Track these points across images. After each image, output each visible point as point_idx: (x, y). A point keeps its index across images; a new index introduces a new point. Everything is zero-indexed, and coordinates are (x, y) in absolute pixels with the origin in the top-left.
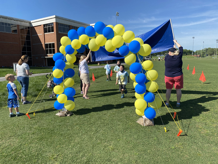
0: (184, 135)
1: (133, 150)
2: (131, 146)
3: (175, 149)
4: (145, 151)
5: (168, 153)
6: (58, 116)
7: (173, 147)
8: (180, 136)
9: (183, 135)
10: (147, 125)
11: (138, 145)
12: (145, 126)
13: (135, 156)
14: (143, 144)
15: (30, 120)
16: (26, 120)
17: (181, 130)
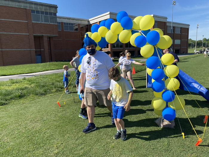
0: (205, 146)
1: (132, 152)
2: (133, 147)
8: (199, 145)
9: (203, 146)
11: (141, 148)
12: (162, 127)
14: (147, 148)
15: (60, 108)
16: (57, 108)
17: (200, 140)
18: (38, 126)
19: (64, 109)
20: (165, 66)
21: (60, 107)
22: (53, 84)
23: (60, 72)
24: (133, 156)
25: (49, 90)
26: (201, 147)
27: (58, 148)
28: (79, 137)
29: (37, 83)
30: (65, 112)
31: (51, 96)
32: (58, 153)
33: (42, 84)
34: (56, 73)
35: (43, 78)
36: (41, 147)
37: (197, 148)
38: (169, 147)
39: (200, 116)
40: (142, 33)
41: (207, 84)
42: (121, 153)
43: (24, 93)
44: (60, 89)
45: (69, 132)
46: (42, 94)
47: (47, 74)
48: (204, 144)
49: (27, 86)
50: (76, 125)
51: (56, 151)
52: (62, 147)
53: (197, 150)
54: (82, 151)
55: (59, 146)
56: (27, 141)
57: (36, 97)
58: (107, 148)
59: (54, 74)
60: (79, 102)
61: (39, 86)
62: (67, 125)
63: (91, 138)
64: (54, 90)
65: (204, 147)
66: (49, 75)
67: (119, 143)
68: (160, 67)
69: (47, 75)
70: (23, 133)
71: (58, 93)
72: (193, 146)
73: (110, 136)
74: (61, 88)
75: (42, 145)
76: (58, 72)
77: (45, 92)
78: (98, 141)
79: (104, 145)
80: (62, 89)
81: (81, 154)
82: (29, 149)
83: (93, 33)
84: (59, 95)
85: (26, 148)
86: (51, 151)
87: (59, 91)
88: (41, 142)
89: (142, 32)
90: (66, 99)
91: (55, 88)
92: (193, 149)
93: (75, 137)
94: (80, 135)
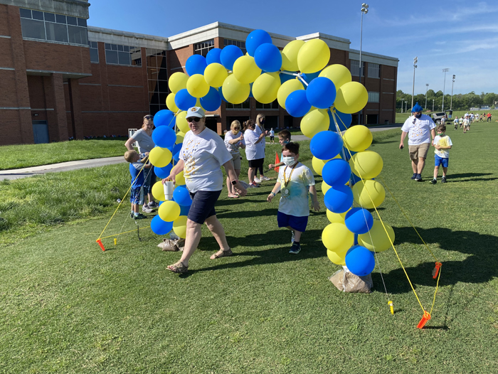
0: (438, 328)
1: (282, 349)
2: (284, 338)
3: (393, 363)
4: (311, 356)
5: (368, 370)
6: (160, 250)
7: (389, 357)
8: (424, 327)
9: (433, 328)
10: (350, 290)
11: (302, 339)
12: (344, 291)
13: (279, 366)
14: (314, 338)
15: (104, 253)
16: (96, 253)
17: (426, 314)
18: (52, 298)
19: (114, 257)
20: (353, 153)
21: (103, 251)
22: (82, 195)
23: (97, 165)
24: (284, 358)
25: (72, 211)
26: (428, 330)
27: (105, 349)
28: (157, 322)
29: (40, 193)
30: (115, 263)
31: (78, 224)
32: (107, 361)
33: (54, 196)
34: (88, 166)
35: (56, 179)
36: (62, 349)
37: (420, 333)
38: (361, 333)
39: (425, 263)
40: (302, 79)
41: (436, 192)
42: (257, 352)
43: (9, 220)
44: (101, 207)
45: (130, 311)
46: (56, 221)
47: (64, 170)
48: (435, 324)
49: (15, 200)
50: (146, 293)
51: (102, 357)
52: (116, 346)
53: (420, 336)
54: (166, 353)
55: (108, 344)
56: (27, 336)
57: (40, 228)
58: (223, 343)
59: (82, 170)
60: (149, 238)
61: (45, 199)
62: (124, 295)
63: (186, 323)
64: (86, 210)
65: (435, 330)
66: (72, 173)
67: (252, 329)
68: (342, 155)
69: (64, 174)
70: (14, 318)
71: (96, 218)
72: (412, 330)
73: (229, 315)
74: (104, 206)
75: (64, 344)
76: (93, 166)
77: (64, 214)
78: (201, 327)
79: (217, 338)
80: (106, 208)
81: (163, 360)
82: (32, 357)
83: (190, 75)
84: (100, 221)
85: (25, 353)
86: (88, 356)
87: (99, 212)
88: (62, 337)
89: (302, 77)
90: (118, 231)
91: (89, 204)
92: (412, 335)
93: (146, 321)
94: (157, 317)
